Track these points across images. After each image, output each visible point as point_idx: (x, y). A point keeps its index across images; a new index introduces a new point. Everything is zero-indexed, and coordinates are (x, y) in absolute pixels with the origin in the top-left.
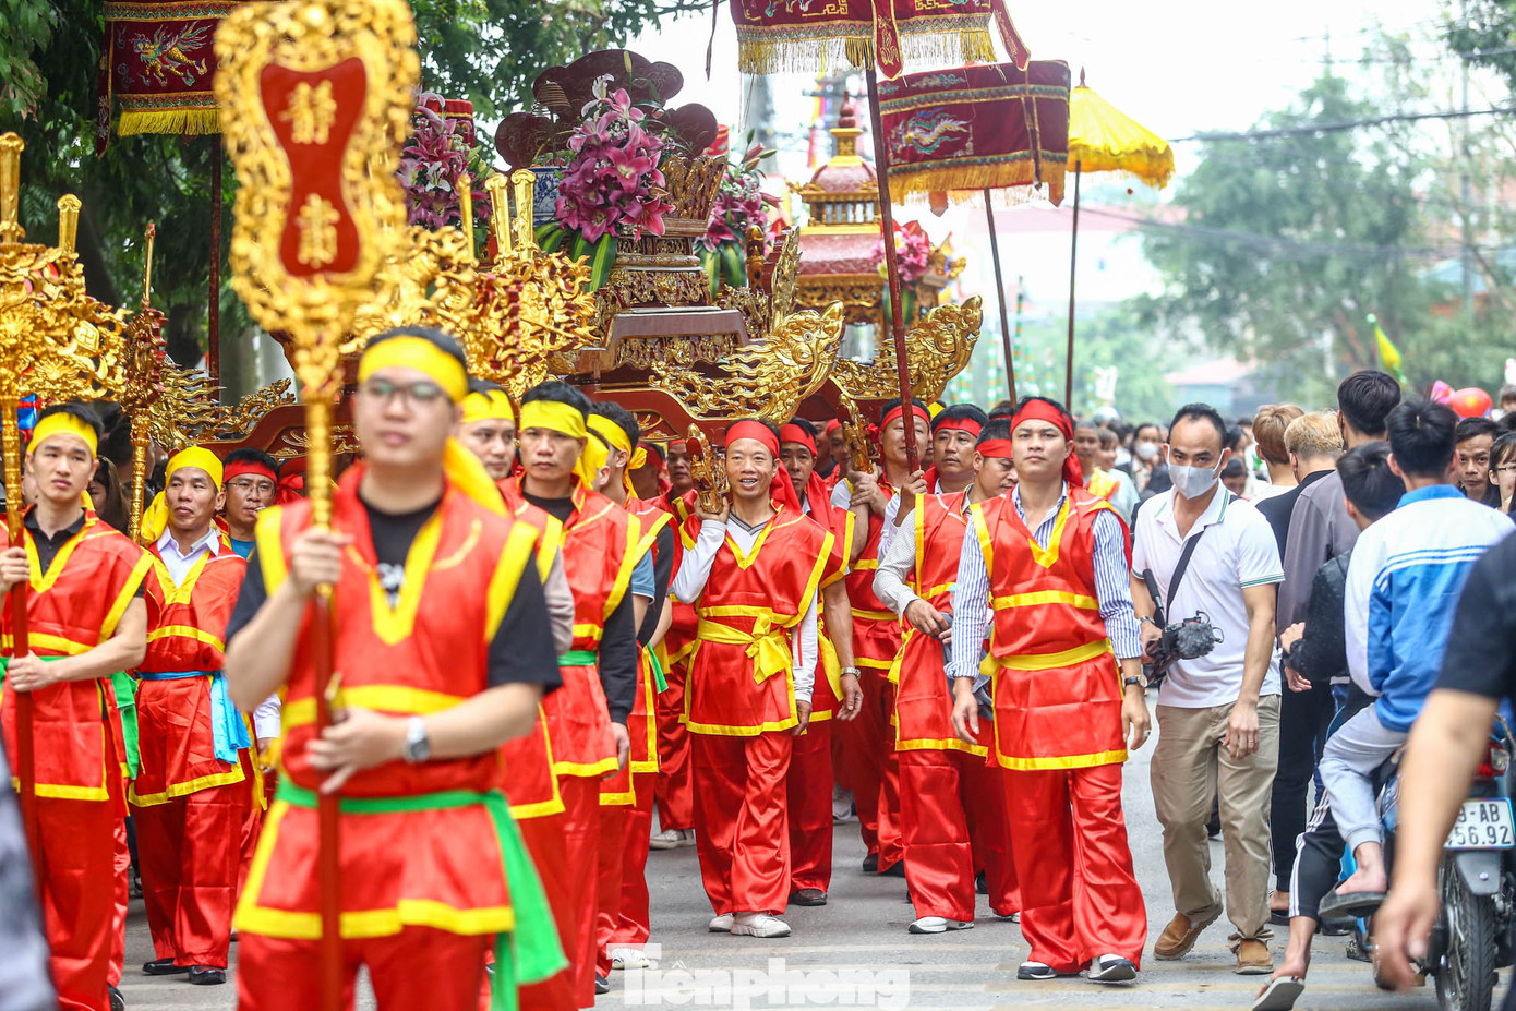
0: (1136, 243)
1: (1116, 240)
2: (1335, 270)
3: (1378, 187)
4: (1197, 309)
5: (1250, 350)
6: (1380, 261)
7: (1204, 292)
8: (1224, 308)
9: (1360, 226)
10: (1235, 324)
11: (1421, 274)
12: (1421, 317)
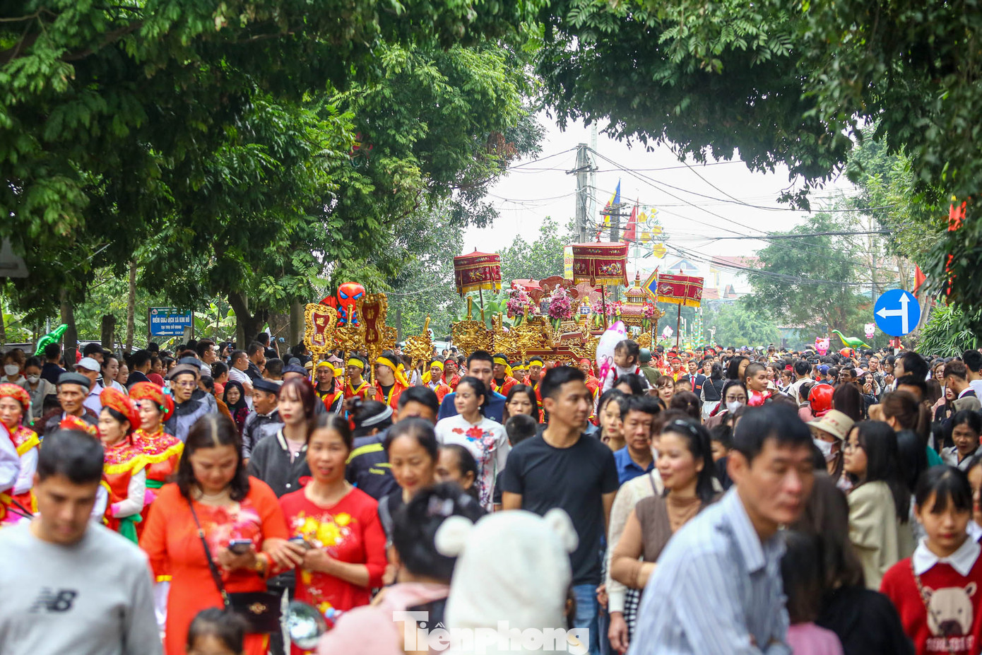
0: (744, 277)
1: (737, 274)
2: (821, 290)
3: (838, 257)
4: (769, 303)
5: (789, 320)
6: (838, 286)
7: (772, 295)
8: (779, 303)
9: (831, 273)
10: (784, 309)
11: (855, 293)
12: (855, 309)
